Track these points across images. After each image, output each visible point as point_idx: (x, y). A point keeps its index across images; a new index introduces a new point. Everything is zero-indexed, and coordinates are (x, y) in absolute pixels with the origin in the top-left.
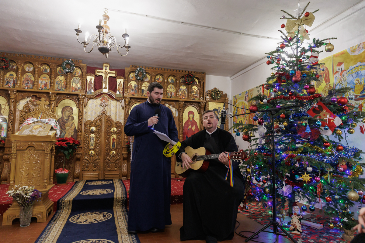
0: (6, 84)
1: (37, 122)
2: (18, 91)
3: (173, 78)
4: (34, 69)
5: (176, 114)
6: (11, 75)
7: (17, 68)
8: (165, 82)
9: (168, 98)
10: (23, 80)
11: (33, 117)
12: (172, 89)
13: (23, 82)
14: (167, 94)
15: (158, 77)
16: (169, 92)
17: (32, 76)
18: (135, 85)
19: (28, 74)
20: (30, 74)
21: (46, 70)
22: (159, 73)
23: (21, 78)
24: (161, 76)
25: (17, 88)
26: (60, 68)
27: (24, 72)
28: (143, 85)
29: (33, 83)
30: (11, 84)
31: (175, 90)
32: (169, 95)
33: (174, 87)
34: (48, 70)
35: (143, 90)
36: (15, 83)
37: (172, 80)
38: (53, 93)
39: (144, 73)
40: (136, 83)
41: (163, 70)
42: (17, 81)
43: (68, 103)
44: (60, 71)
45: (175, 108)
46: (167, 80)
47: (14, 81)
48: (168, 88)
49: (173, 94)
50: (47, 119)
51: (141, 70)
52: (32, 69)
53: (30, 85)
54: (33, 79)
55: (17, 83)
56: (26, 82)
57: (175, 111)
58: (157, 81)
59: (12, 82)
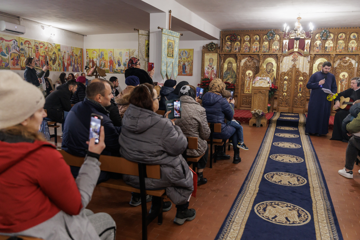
0: (235, 50)
1: (261, 79)
2: (241, 54)
3: (355, 34)
4: (250, 39)
5: (355, 66)
6: (237, 44)
7: (241, 39)
8: (347, 39)
9: (348, 52)
10: (244, 46)
11: (258, 76)
12: (353, 44)
13: (244, 48)
14: (347, 49)
15: (341, 35)
16: (350, 47)
17: (249, 44)
18: (320, 43)
19: (246, 42)
20: (248, 42)
21: (257, 38)
22: (341, 32)
23: (243, 45)
24: (344, 34)
25: (241, 53)
26: (266, 36)
27: (244, 41)
28: (327, 43)
29: (250, 48)
30: (237, 50)
31: (356, 45)
32: (350, 49)
33: (356, 42)
34: (258, 39)
35: (326, 47)
36: (240, 50)
37: (354, 36)
38: (262, 55)
39: (328, 34)
40: (320, 42)
41: (346, 29)
42: (241, 48)
43: (270, 61)
44: (266, 38)
45: (355, 60)
46: (350, 37)
47: (239, 48)
48: (349, 44)
49: (354, 49)
50: (265, 78)
51: (325, 31)
52: (249, 39)
53: (248, 50)
54: (249, 45)
55: (241, 49)
56: (246, 48)
57: (355, 62)
58: (339, 38)
59: (238, 49)
